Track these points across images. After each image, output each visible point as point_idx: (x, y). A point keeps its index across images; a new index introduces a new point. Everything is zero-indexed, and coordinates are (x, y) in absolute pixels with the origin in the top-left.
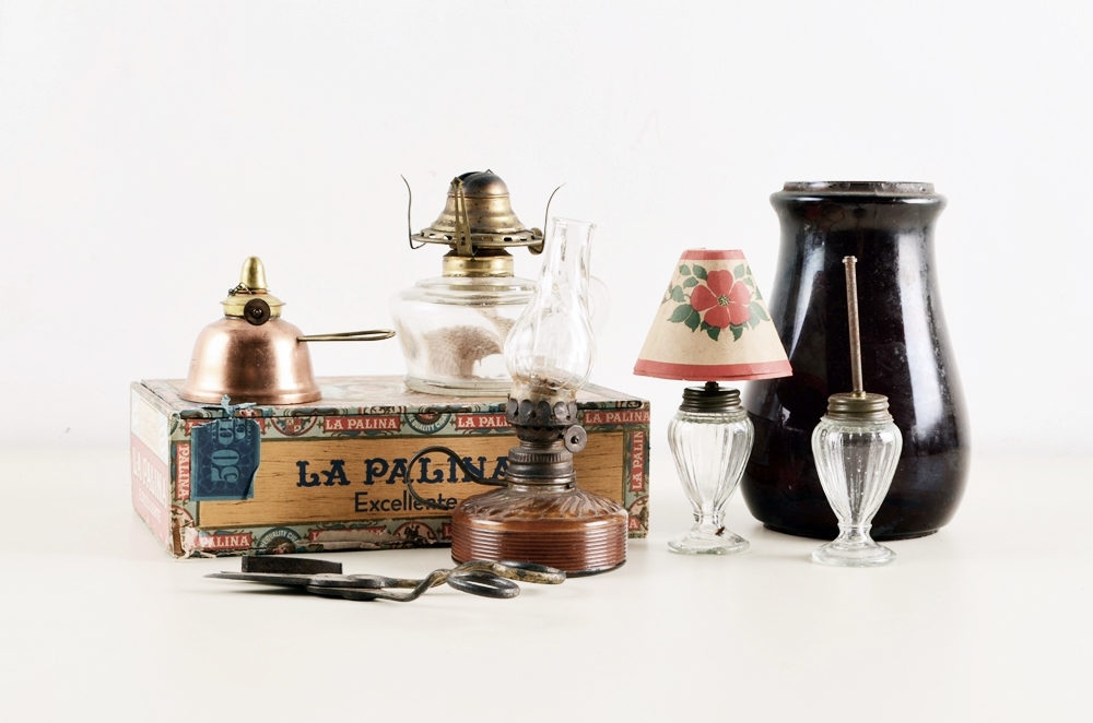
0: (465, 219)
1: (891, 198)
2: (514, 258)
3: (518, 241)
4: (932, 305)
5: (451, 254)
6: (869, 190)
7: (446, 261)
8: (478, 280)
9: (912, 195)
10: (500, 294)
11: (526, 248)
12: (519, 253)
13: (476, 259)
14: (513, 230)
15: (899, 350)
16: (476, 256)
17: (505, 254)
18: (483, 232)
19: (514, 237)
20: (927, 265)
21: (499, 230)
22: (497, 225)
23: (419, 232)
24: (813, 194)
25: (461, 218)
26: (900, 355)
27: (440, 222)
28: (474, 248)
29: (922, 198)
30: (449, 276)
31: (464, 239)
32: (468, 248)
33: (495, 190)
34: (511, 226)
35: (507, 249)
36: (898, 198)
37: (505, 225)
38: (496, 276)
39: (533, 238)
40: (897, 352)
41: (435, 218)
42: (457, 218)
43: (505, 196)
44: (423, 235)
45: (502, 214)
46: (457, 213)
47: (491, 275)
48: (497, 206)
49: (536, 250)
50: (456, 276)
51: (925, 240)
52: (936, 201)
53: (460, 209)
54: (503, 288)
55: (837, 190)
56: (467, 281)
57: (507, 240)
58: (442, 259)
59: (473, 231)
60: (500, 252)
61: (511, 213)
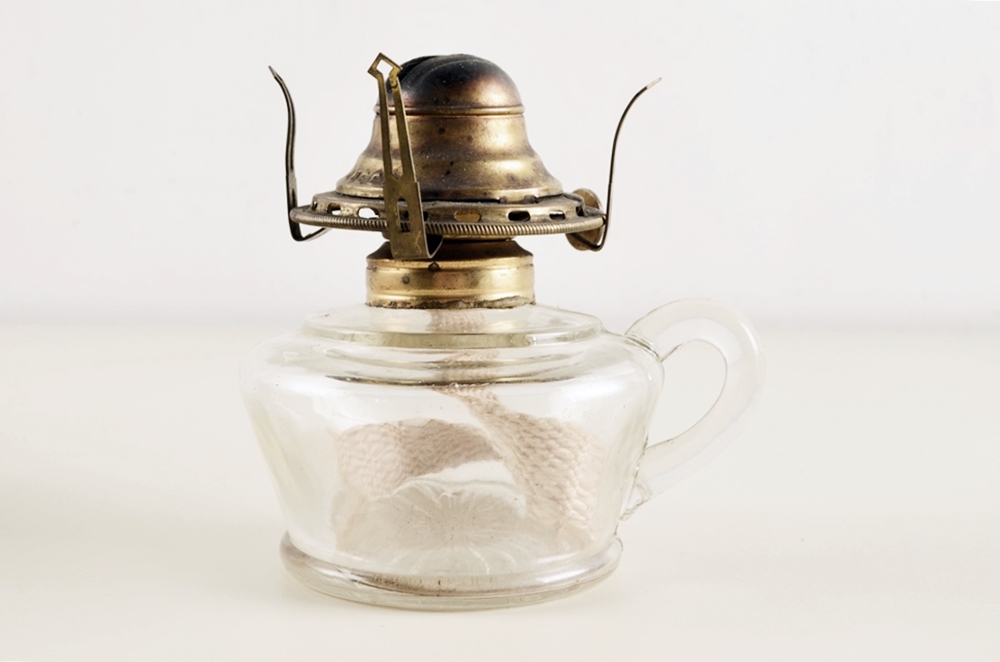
0: (407, 165)
2: (535, 260)
3: (544, 221)
5: (384, 253)
7: (373, 269)
8: (451, 317)
10: (505, 355)
11: (563, 236)
12: (548, 248)
13: (442, 264)
14: (535, 192)
16: (439, 258)
17: (517, 251)
18: (456, 197)
19: (535, 211)
21: (499, 194)
22: (492, 181)
23: (309, 202)
25: (397, 165)
27: (356, 177)
28: (433, 240)
30: (379, 305)
31: (405, 215)
32: (419, 237)
33: (490, 95)
34: (526, 184)
35: (521, 241)
37: (513, 181)
38: (491, 305)
39: (580, 213)
41: (348, 167)
42: (388, 164)
43: (515, 110)
44: (314, 207)
45: (504, 155)
46: (386, 154)
47: (480, 305)
48: (495, 134)
49: (587, 241)
50: (394, 305)
53: (395, 142)
54: (511, 340)
56: (420, 320)
57: (520, 217)
58: (365, 264)
59: (430, 195)
60: (506, 248)
61: (527, 151)
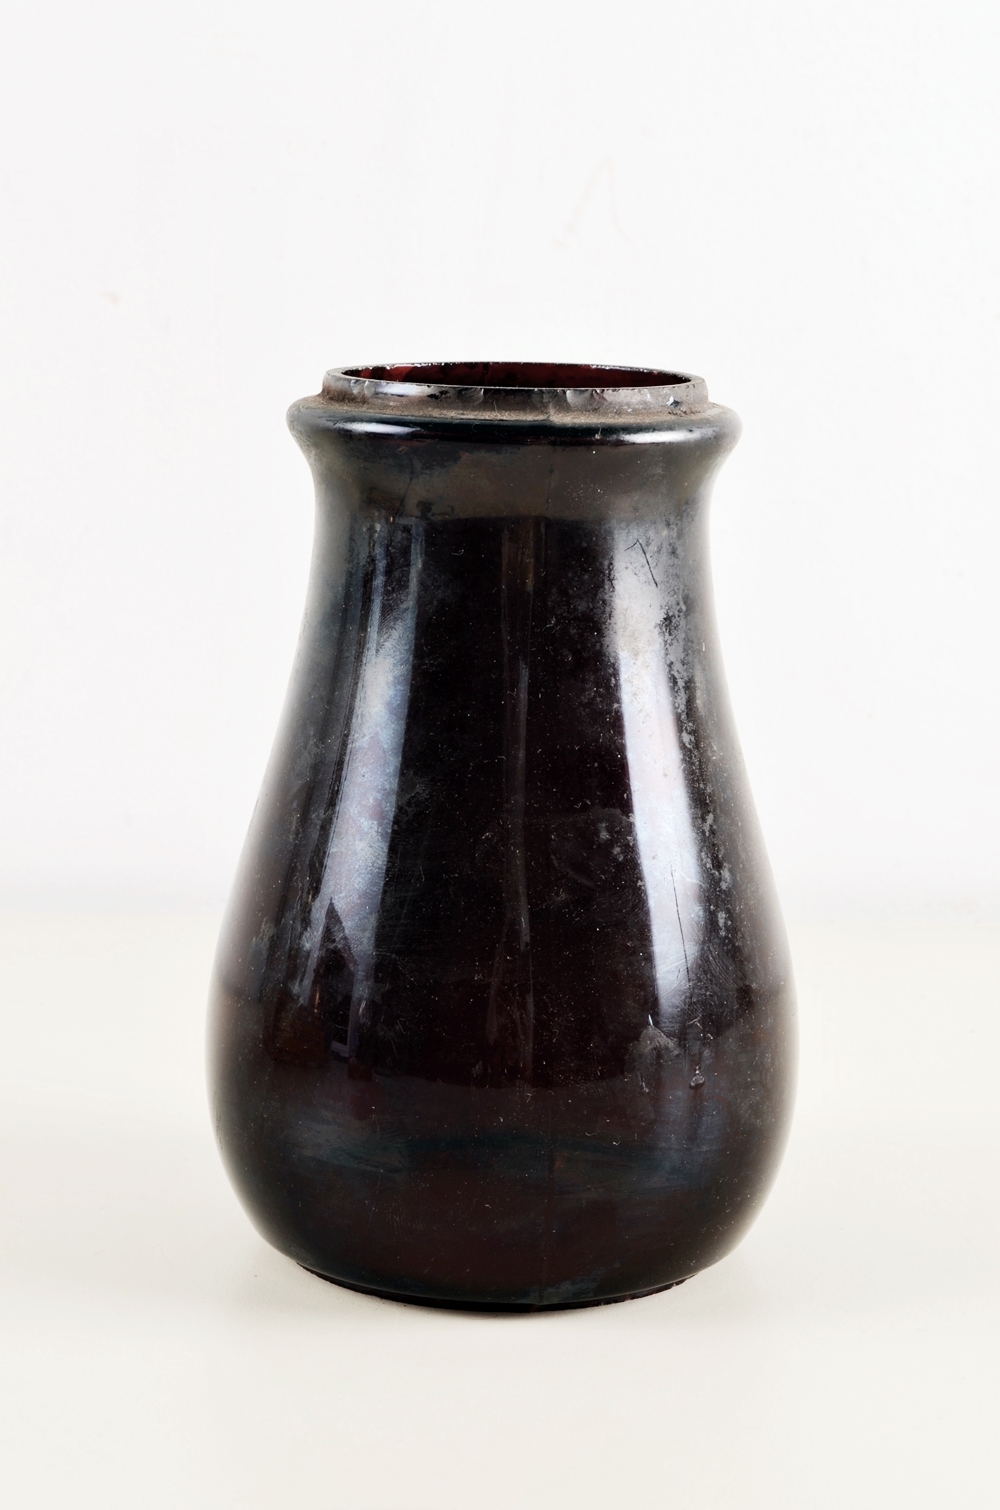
1: (589, 431)
4: (699, 702)
6: (534, 408)
9: (647, 420)
15: (610, 830)
20: (686, 599)
24: (388, 414)
26: (611, 843)
29: (670, 428)
36: (609, 430)
40: (604, 835)
51: (680, 535)
52: (708, 432)
55: (451, 406)
